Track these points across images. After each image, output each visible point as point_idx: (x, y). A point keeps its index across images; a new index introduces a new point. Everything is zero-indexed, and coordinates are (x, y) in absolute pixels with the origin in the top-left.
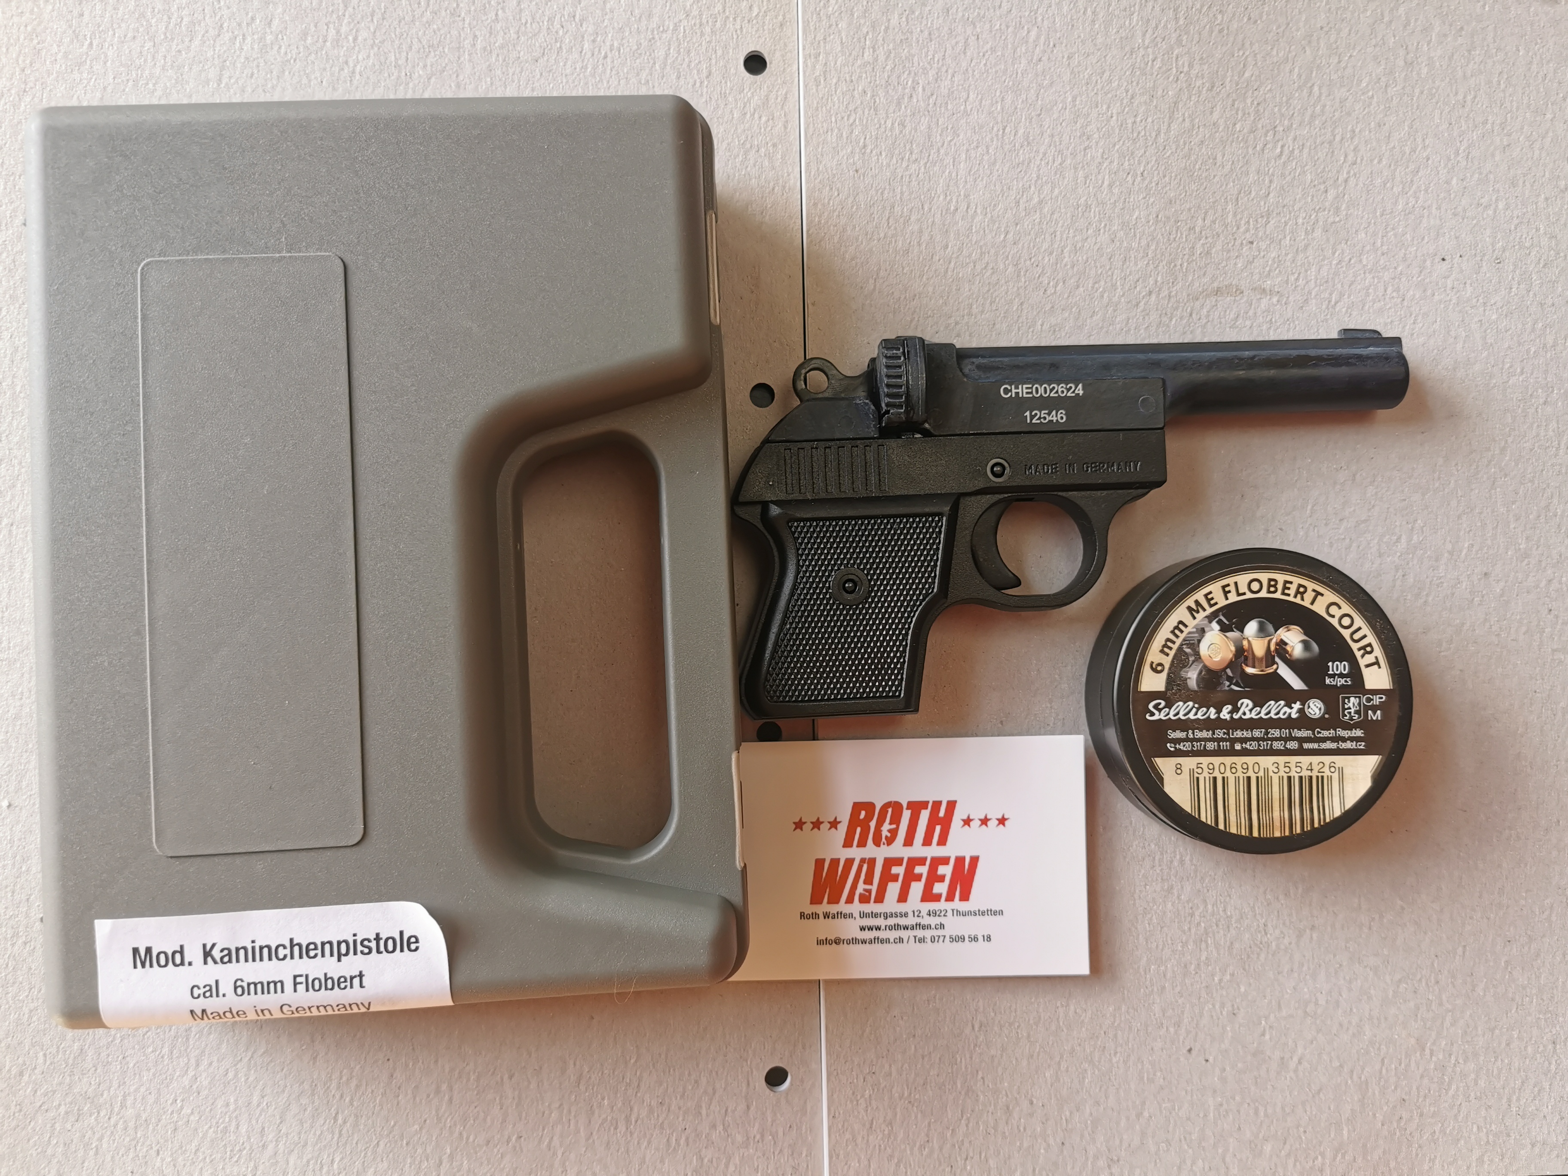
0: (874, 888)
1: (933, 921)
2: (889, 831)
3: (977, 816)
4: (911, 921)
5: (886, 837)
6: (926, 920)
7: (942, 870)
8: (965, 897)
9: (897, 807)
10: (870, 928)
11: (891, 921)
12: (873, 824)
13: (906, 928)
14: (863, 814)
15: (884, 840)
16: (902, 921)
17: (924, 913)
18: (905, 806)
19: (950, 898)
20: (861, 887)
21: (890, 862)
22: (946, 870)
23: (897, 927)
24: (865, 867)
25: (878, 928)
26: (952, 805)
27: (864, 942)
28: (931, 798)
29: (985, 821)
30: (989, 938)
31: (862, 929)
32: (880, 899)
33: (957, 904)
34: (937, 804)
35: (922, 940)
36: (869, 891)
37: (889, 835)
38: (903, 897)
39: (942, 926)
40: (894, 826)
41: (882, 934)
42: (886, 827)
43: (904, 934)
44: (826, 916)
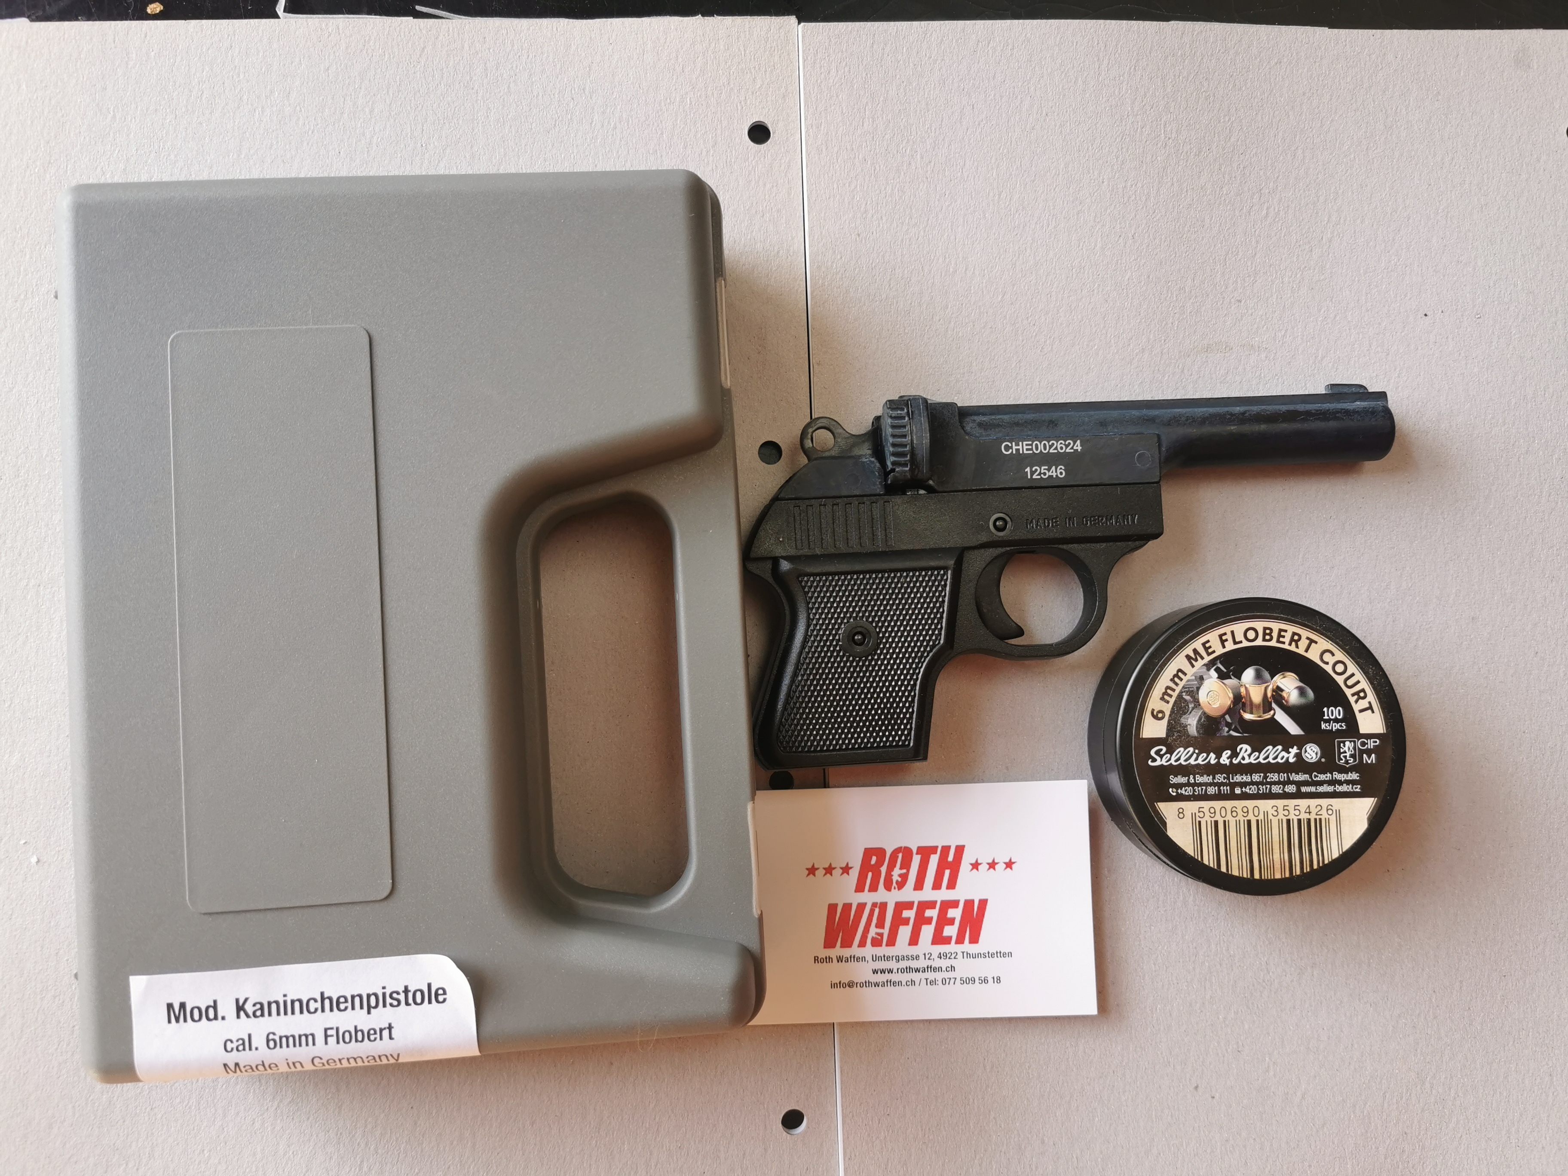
0: (886, 931)
1: (944, 963)
2: (900, 876)
3: (985, 860)
4: (922, 963)
5: (897, 882)
6: (937, 963)
7: (953, 913)
8: (974, 940)
9: (907, 853)
10: (883, 971)
11: (903, 964)
12: (884, 869)
13: (917, 970)
14: (874, 860)
15: (894, 884)
16: (914, 964)
17: (935, 955)
18: (915, 851)
19: (960, 940)
20: (873, 931)
21: (901, 906)
22: (955, 913)
23: (909, 970)
24: (877, 911)
25: (890, 971)
26: (960, 850)
27: (877, 985)
28: (940, 844)
29: (992, 865)
30: (999, 980)
31: (875, 972)
32: (892, 942)
33: (967, 946)
34: (946, 849)
35: (933, 982)
36: (881, 935)
37: (900, 879)
38: (914, 940)
39: (953, 968)
40: (904, 871)
41: (894, 977)
42: (897, 872)
43: (916, 976)
44: (840, 959)
